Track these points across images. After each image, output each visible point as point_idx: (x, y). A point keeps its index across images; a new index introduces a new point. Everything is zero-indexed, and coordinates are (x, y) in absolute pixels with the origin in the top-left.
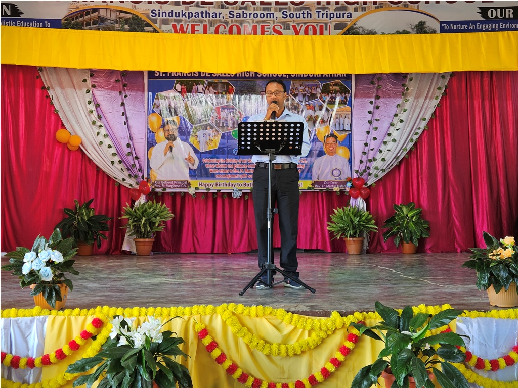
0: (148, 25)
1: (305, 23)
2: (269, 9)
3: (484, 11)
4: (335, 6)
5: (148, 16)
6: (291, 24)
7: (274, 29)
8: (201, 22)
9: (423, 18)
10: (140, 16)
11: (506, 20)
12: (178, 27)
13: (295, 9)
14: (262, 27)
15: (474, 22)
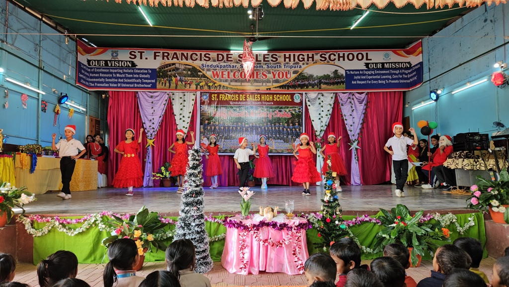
0: (200, 72)
1: (278, 71)
2: (260, 64)
3: (367, 65)
4: (293, 62)
5: (200, 67)
6: (271, 71)
7: (263, 74)
8: (227, 70)
9: (337, 68)
10: (196, 67)
11: (378, 69)
12: (215, 73)
13: (273, 64)
14: (257, 73)
15: (362, 70)
